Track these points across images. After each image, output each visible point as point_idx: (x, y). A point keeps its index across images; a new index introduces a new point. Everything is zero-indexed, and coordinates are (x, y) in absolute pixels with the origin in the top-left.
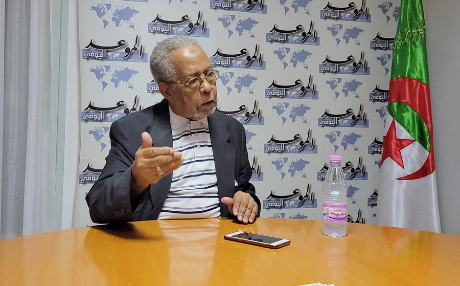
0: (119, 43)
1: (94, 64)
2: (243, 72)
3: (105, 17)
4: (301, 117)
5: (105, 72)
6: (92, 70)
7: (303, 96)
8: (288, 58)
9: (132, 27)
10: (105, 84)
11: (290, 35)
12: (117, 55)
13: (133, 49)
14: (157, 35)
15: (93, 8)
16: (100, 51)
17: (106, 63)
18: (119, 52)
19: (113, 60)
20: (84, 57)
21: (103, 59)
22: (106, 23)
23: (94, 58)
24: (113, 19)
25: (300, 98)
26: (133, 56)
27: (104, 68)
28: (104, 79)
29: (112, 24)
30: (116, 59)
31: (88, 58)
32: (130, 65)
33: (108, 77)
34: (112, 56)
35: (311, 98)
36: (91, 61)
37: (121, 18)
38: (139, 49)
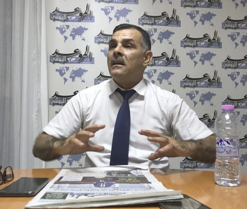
0: (75, 51)
1: (58, 66)
2: (163, 69)
3: (65, 34)
4: (208, 101)
5: (66, 71)
6: (57, 70)
7: (210, 86)
8: (197, 58)
9: (84, 39)
10: (66, 80)
11: (199, 41)
12: (73, 59)
13: (84, 55)
14: (101, 44)
15: (57, 28)
16: (62, 57)
17: (67, 65)
18: (75, 58)
19: (71, 63)
20: (51, 61)
21: (64, 63)
22: (66, 38)
23: (58, 62)
24: (71, 35)
25: (207, 87)
26: (84, 60)
27: (65, 69)
28: (65, 76)
29: (70, 38)
30: (73, 62)
31: (54, 62)
32: (83, 66)
33: (67, 75)
34: (70, 60)
35: (215, 87)
36: (56, 64)
37: (76, 34)
38: (88, 54)
